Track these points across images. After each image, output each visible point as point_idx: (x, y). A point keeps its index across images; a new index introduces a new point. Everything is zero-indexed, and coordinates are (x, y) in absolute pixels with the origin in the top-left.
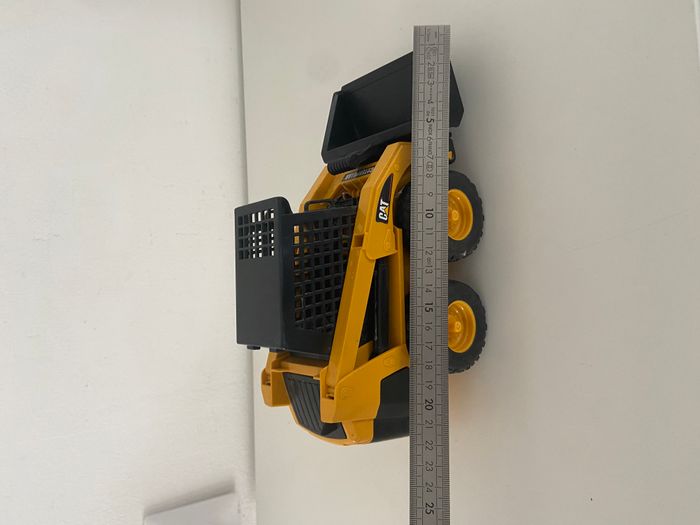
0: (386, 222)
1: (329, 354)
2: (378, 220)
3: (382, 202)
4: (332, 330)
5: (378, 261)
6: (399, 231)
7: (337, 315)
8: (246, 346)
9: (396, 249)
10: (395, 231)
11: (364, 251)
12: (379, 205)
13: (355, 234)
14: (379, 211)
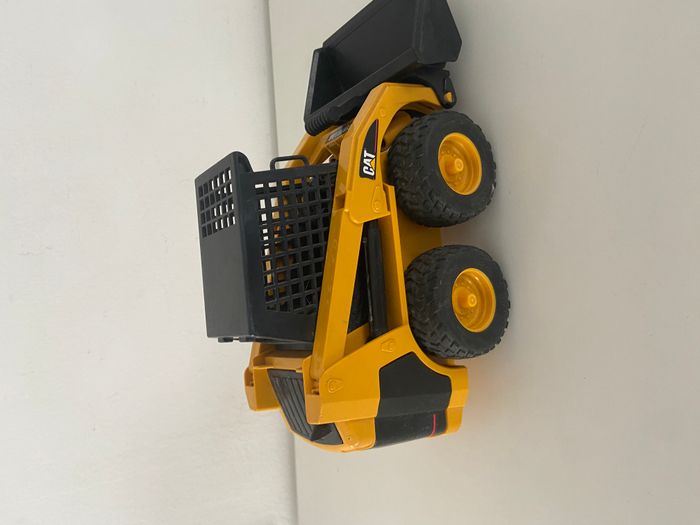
0: (373, 177)
1: (313, 341)
2: (362, 175)
3: (366, 154)
4: (314, 312)
5: (367, 225)
6: (391, 189)
7: (319, 293)
8: (216, 339)
9: (389, 209)
10: (385, 189)
11: (348, 213)
12: (362, 158)
13: (336, 195)
14: (362, 165)
